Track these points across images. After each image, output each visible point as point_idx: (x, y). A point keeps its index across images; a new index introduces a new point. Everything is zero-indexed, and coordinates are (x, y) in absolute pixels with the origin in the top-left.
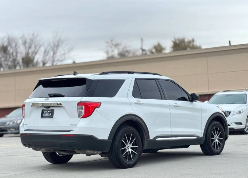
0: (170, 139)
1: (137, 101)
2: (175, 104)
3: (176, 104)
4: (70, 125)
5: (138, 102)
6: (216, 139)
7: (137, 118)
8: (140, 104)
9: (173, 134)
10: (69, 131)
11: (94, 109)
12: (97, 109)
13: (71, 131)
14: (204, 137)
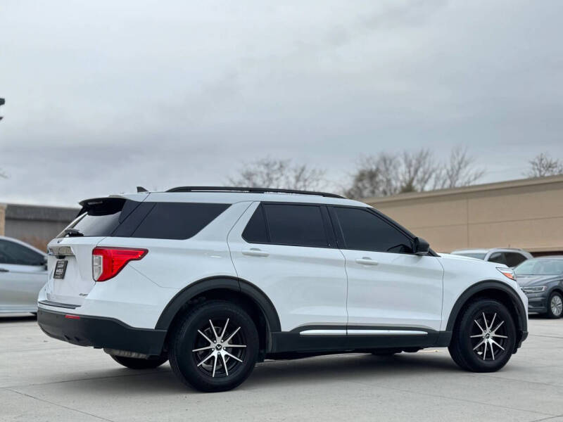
0: (343, 332)
1: (252, 249)
2: (364, 258)
3: (368, 258)
4: (81, 294)
5: (252, 251)
6: (488, 337)
7: (243, 286)
8: (259, 255)
9: (352, 322)
10: (73, 307)
11: (126, 263)
12: (132, 263)
13: (77, 308)
14: (451, 332)
